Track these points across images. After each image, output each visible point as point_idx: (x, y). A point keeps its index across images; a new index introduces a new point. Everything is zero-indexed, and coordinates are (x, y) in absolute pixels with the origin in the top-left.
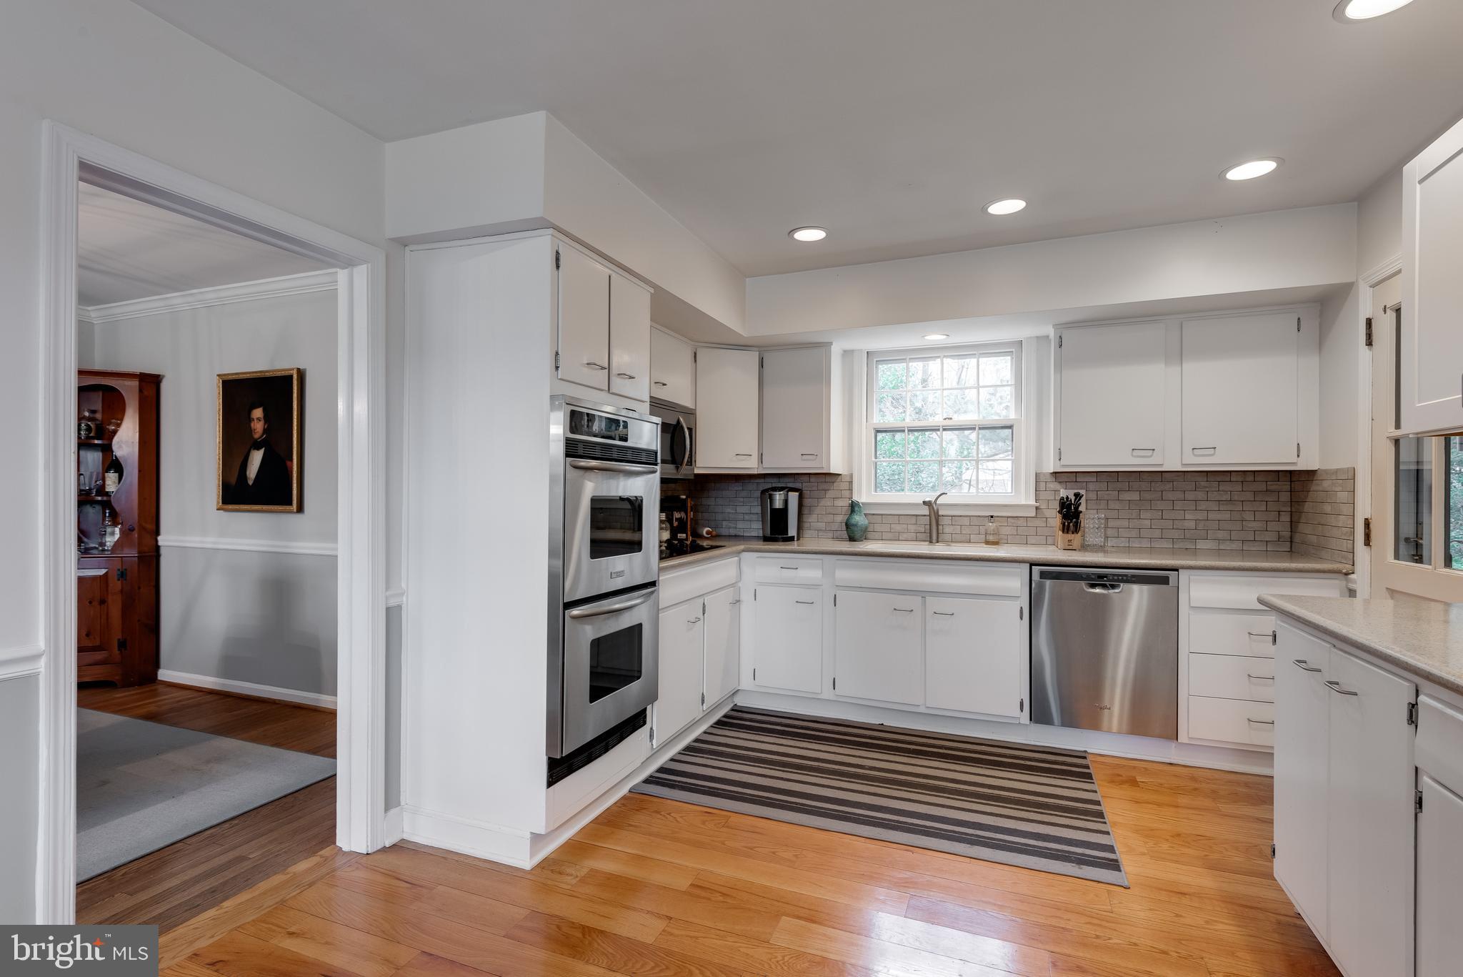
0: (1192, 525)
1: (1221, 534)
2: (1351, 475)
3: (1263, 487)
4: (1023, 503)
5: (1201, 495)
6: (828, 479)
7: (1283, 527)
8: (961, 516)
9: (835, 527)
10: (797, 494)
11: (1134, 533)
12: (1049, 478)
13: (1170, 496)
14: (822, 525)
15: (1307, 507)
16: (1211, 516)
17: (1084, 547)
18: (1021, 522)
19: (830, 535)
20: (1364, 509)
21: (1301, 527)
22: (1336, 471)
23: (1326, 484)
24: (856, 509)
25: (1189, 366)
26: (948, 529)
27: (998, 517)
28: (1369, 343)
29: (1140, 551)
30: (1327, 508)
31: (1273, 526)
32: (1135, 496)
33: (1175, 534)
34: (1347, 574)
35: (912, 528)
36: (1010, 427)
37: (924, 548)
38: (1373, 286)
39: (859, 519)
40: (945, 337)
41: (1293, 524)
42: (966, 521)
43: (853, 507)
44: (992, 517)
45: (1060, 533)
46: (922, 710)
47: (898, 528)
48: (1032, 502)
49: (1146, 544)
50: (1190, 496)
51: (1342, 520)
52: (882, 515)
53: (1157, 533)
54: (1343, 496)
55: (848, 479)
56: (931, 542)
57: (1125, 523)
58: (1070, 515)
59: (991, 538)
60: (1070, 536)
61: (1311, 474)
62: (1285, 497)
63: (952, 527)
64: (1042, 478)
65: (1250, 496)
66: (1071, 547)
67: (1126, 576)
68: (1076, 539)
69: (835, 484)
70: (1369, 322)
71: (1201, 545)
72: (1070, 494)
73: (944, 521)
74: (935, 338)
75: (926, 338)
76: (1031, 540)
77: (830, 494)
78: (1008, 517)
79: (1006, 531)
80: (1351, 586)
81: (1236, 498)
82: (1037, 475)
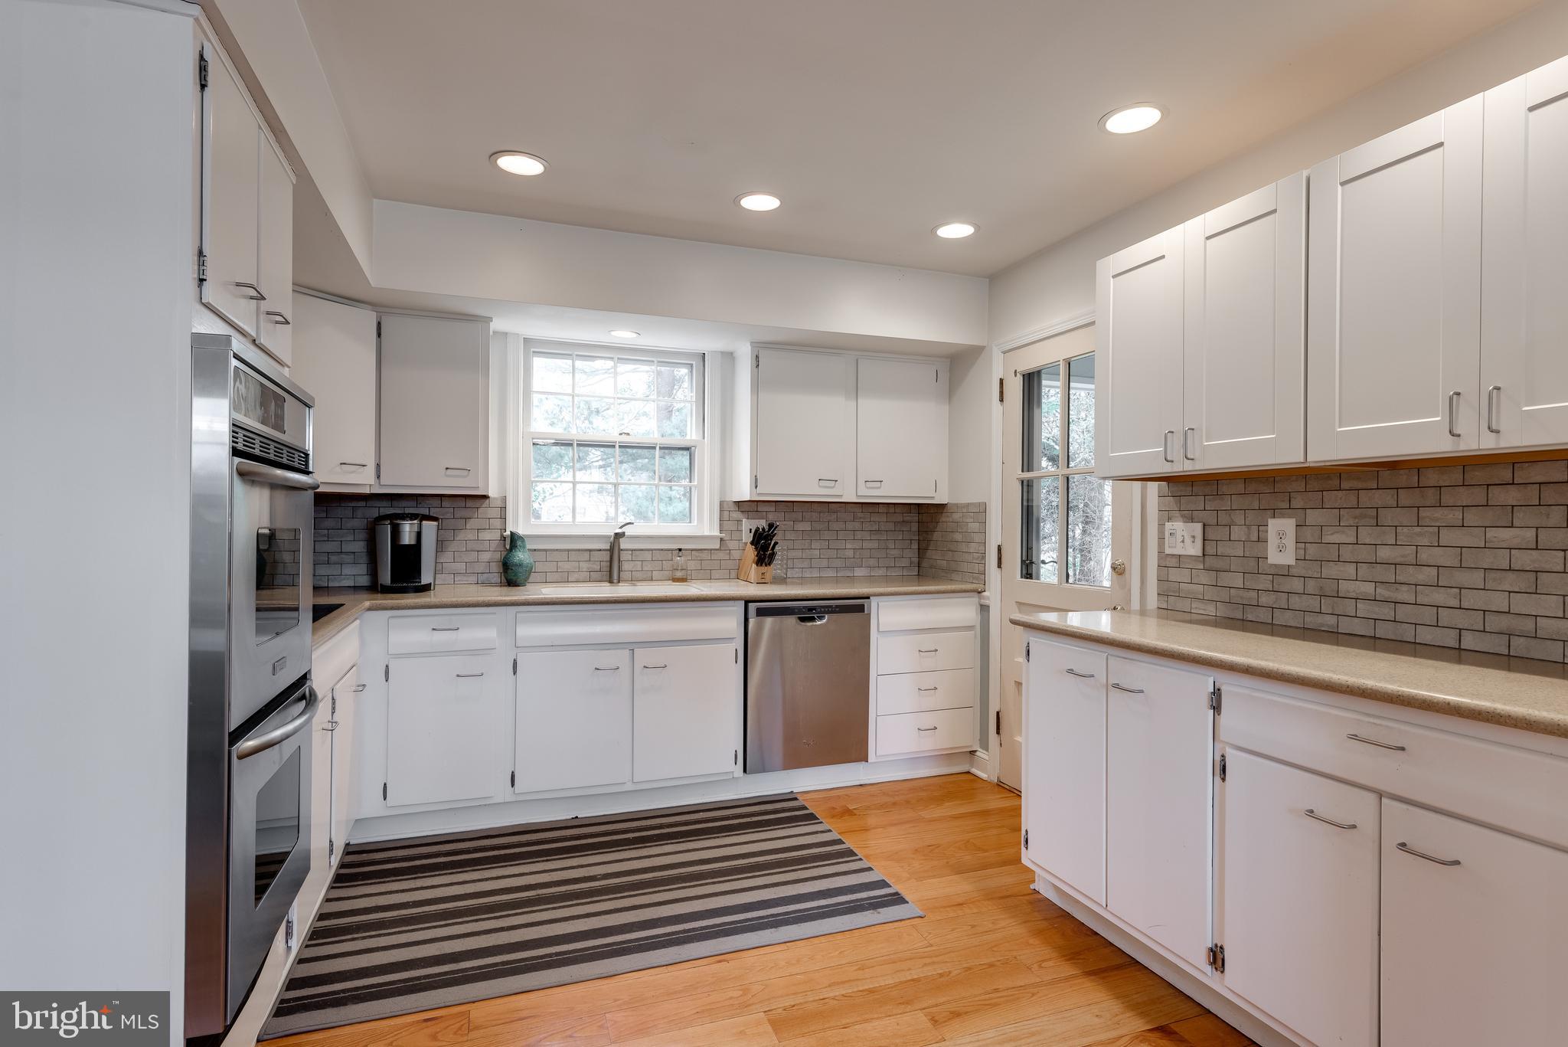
0: (850, 553)
1: (872, 562)
2: (981, 510)
3: (900, 519)
4: (707, 533)
5: (857, 525)
6: (470, 503)
7: (912, 554)
8: (642, 550)
9: (480, 568)
10: (435, 523)
11: (806, 564)
12: (733, 508)
13: (835, 526)
14: (461, 567)
15: (936, 536)
16: (866, 545)
17: (781, 581)
18: (705, 555)
19: (473, 579)
20: (994, 538)
21: (929, 553)
22: (968, 505)
23: (956, 516)
24: (519, 543)
25: (863, 402)
26: (626, 566)
27: (686, 550)
28: (1002, 400)
29: (812, 581)
30: (958, 537)
31: (908, 553)
32: (806, 526)
33: (838, 563)
34: (979, 593)
35: (584, 566)
36: (687, 449)
37: (605, 591)
38: (1004, 353)
39: (521, 556)
40: (635, 335)
41: (922, 552)
42: (648, 556)
43: (514, 540)
44: (680, 550)
45: (754, 566)
46: (629, 787)
47: (566, 566)
48: (716, 533)
49: (831, 573)
50: (850, 526)
51: (973, 547)
52: (546, 550)
53: (825, 563)
54: (974, 526)
55: (499, 504)
56: (611, 582)
57: (799, 554)
58: (764, 546)
59: (679, 574)
60: (763, 569)
61: (941, 508)
62: (915, 527)
63: (632, 563)
64: (726, 507)
65: (891, 526)
66: (763, 581)
67: (831, 607)
68: (775, 569)
69: (480, 510)
70: (1001, 381)
71: (859, 572)
72: (762, 524)
73: (625, 556)
74: (623, 335)
75: (613, 333)
76: (715, 574)
77: (471, 524)
78: (692, 550)
79: (692, 565)
80: (984, 602)
81: (883, 528)
82: (722, 503)
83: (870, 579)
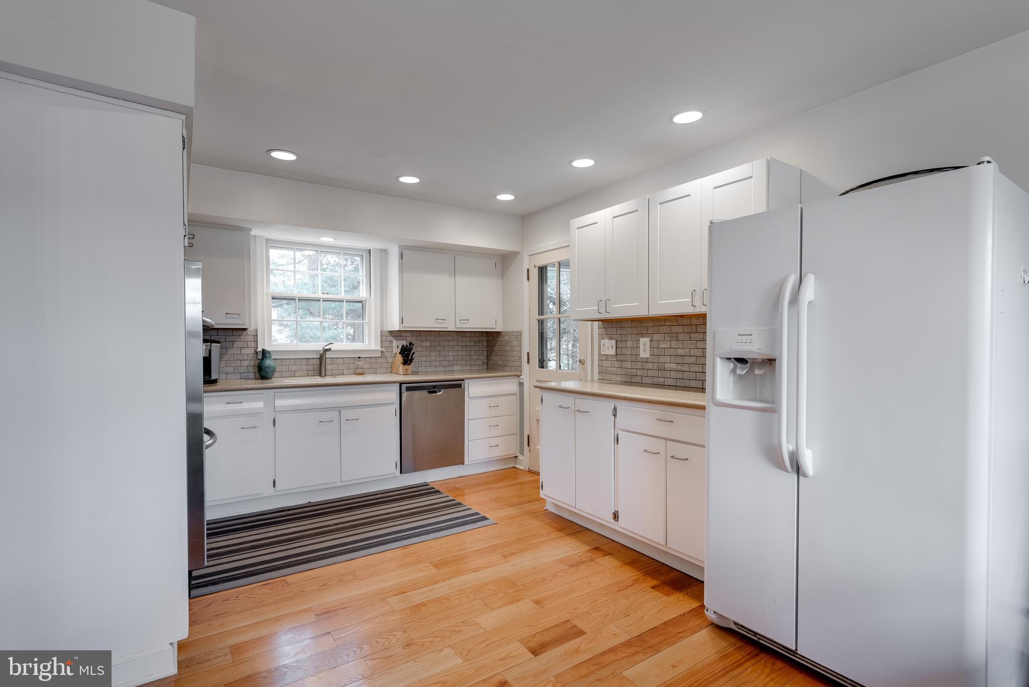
0: (451, 358)
1: (463, 362)
2: (519, 335)
3: (477, 339)
4: (373, 348)
5: (455, 343)
6: (235, 333)
7: (483, 358)
8: (337, 358)
9: (243, 370)
10: (219, 345)
11: (428, 364)
12: (387, 334)
13: (443, 343)
14: (231, 369)
15: (496, 348)
16: (460, 353)
17: (415, 373)
18: (373, 360)
19: (238, 376)
20: (525, 349)
21: (493, 357)
22: (512, 332)
23: (506, 338)
24: (268, 355)
25: (459, 279)
26: (328, 367)
27: (362, 357)
28: (528, 280)
29: (431, 373)
30: (508, 348)
31: (482, 358)
32: (428, 344)
33: (445, 363)
34: (519, 376)
35: (304, 367)
36: (361, 302)
37: (318, 380)
38: (529, 256)
39: (268, 362)
40: (334, 240)
41: (489, 357)
42: (341, 361)
43: (264, 353)
44: (360, 358)
45: (402, 365)
46: (338, 484)
47: (294, 368)
48: (379, 348)
49: (442, 369)
50: (451, 343)
51: (515, 354)
52: (282, 359)
53: (438, 363)
54: (515, 343)
55: (253, 333)
56: (320, 376)
57: (424, 359)
58: (407, 355)
59: (359, 371)
60: (407, 367)
61: (498, 333)
62: (485, 343)
63: (332, 366)
64: (384, 334)
65: (472, 343)
66: (406, 373)
67: (444, 385)
68: (410, 368)
69: (241, 337)
70: (528, 270)
71: (456, 368)
72: (404, 343)
73: (328, 361)
74: (327, 239)
75: (321, 239)
76: (379, 371)
78: (365, 358)
79: (366, 366)
80: (521, 381)
81: (468, 345)
82: (382, 332)
83: (462, 371)
